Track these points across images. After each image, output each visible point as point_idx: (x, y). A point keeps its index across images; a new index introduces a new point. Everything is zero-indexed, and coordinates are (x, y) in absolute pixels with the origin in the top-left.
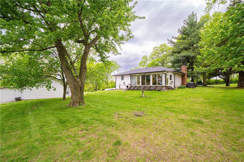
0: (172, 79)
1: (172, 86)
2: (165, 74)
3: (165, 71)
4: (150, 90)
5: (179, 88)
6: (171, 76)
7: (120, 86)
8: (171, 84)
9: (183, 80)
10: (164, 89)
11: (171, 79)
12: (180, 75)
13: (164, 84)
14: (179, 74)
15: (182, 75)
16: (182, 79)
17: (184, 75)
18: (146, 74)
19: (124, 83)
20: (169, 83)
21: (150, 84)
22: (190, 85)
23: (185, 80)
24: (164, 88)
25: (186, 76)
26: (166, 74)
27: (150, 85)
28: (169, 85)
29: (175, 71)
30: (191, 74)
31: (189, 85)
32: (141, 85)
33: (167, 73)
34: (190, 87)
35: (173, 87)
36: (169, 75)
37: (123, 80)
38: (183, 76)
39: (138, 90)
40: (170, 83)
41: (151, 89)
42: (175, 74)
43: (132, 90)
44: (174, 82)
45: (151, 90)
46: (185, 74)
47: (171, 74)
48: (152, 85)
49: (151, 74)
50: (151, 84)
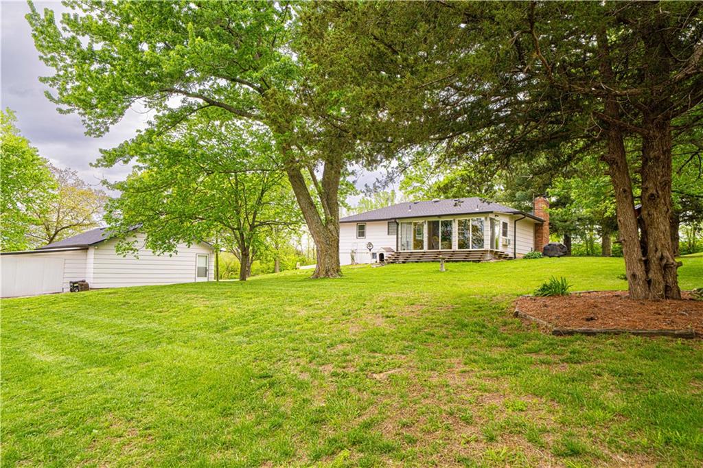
0: (509, 233)
1: (509, 251)
2: (491, 219)
3: (492, 212)
4: (454, 261)
5: (526, 257)
6: (505, 225)
7: (354, 254)
8: (505, 246)
9: (539, 237)
10: (488, 258)
11: (505, 234)
12: (528, 223)
13: (487, 246)
14: (527, 221)
15: (536, 225)
16: (536, 236)
17: (542, 225)
18: (441, 220)
19: (370, 244)
20: (500, 245)
21: (453, 247)
22: (552, 250)
23: (542, 237)
24: (489, 256)
25: (546, 227)
26: (494, 219)
27: (451, 248)
28: (501, 249)
29: (515, 213)
30: (560, 221)
31: (549, 249)
32: (426, 248)
33: (497, 218)
34: (552, 254)
35: (511, 255)
36: (502, 223)
37: (363, 236)
38: (538, 226)
39: (421, 262)
40: (503, 245)
41: (454, 258)
42: (515, 221)
43: (404, 262)
44: (512, 242)
45: (457, 261)
46: (543, 221)
47: (507, 220)
48: (457, 249)
49: (454, 220)
50: (455, 247)
